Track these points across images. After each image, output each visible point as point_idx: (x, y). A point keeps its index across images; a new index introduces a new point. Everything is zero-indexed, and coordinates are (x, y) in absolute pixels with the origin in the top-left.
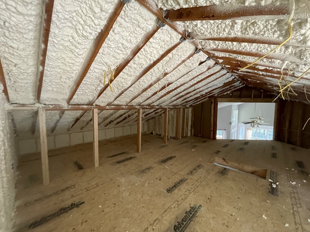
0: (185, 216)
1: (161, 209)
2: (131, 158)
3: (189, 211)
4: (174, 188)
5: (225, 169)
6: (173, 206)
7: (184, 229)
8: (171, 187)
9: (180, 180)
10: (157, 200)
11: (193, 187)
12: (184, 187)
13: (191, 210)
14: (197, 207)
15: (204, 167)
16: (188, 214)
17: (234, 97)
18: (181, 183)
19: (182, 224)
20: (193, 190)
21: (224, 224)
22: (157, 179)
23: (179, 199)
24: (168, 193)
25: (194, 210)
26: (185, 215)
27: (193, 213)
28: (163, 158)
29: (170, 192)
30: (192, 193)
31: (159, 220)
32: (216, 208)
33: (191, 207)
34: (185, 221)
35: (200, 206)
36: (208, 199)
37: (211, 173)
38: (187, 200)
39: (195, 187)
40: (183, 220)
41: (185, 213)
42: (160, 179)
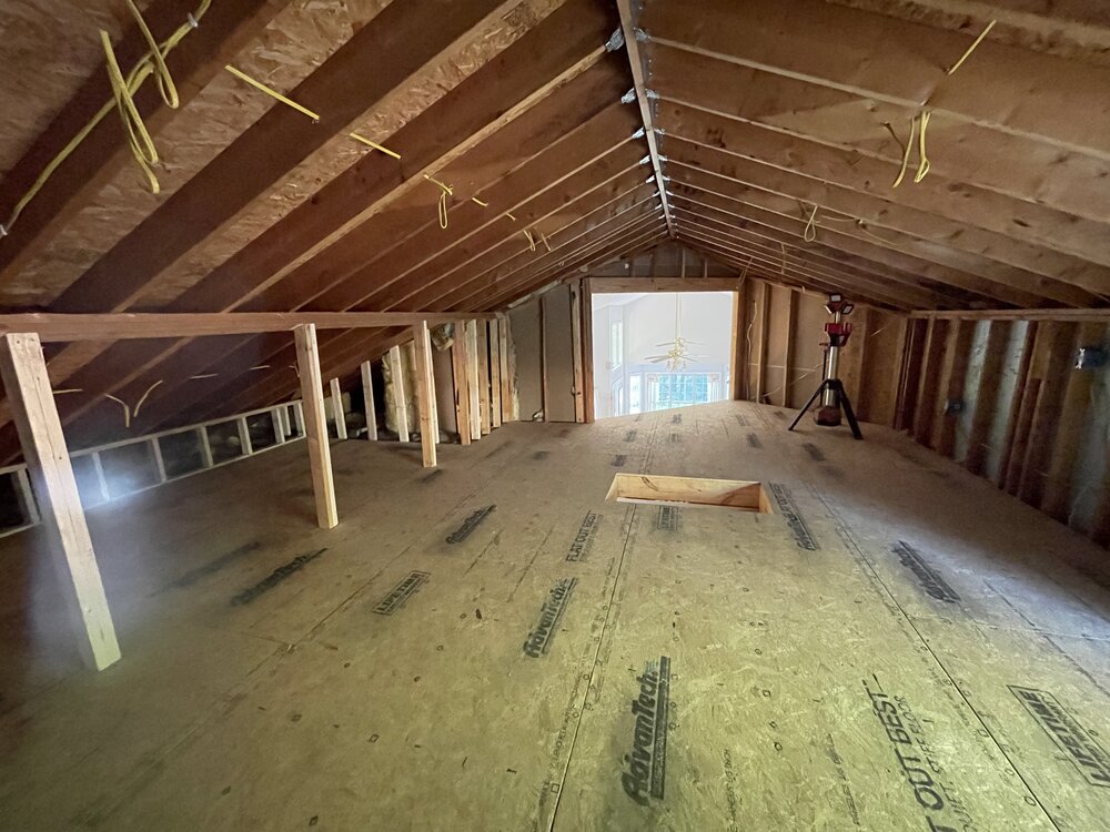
0: (639, 724)
1: (541, 737)
2: (300, 563)
3: (641, 695)
4: (548, 630)
5: (666, 510)
6: (578, 704)
7: (660, 771)
8: (534, 629)
9: (552, 591)
10: (508, 708)
11: (607, 602)
12: (580, 616)
13: (643, 688)
14: (658, 669)
15: (606, 521)
16: (642, 710)
17: (637, 276)
18: (561, 601)
19: (643, 758)
20: (612, 614)
21: (756, 689)
22: (463, 616)
23: (587, 664)
24: (537, 656)
25: (653, 686)
26: (636, 717)
27: (655, 697)
28: (446, 525)
29: (539, 652)
30: (618, 626)
31: (555, 788)
32: (710, 647)
33: (638, 679)
34: (647, 744)
35: (664, 661)
36: (674, 624)
37: (636, 534)
38: (615, 658)
39: (616, 598)
40: (638, 743)
41: (634, 711)
42: (478, 611)
